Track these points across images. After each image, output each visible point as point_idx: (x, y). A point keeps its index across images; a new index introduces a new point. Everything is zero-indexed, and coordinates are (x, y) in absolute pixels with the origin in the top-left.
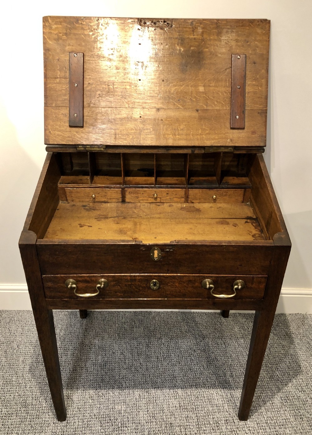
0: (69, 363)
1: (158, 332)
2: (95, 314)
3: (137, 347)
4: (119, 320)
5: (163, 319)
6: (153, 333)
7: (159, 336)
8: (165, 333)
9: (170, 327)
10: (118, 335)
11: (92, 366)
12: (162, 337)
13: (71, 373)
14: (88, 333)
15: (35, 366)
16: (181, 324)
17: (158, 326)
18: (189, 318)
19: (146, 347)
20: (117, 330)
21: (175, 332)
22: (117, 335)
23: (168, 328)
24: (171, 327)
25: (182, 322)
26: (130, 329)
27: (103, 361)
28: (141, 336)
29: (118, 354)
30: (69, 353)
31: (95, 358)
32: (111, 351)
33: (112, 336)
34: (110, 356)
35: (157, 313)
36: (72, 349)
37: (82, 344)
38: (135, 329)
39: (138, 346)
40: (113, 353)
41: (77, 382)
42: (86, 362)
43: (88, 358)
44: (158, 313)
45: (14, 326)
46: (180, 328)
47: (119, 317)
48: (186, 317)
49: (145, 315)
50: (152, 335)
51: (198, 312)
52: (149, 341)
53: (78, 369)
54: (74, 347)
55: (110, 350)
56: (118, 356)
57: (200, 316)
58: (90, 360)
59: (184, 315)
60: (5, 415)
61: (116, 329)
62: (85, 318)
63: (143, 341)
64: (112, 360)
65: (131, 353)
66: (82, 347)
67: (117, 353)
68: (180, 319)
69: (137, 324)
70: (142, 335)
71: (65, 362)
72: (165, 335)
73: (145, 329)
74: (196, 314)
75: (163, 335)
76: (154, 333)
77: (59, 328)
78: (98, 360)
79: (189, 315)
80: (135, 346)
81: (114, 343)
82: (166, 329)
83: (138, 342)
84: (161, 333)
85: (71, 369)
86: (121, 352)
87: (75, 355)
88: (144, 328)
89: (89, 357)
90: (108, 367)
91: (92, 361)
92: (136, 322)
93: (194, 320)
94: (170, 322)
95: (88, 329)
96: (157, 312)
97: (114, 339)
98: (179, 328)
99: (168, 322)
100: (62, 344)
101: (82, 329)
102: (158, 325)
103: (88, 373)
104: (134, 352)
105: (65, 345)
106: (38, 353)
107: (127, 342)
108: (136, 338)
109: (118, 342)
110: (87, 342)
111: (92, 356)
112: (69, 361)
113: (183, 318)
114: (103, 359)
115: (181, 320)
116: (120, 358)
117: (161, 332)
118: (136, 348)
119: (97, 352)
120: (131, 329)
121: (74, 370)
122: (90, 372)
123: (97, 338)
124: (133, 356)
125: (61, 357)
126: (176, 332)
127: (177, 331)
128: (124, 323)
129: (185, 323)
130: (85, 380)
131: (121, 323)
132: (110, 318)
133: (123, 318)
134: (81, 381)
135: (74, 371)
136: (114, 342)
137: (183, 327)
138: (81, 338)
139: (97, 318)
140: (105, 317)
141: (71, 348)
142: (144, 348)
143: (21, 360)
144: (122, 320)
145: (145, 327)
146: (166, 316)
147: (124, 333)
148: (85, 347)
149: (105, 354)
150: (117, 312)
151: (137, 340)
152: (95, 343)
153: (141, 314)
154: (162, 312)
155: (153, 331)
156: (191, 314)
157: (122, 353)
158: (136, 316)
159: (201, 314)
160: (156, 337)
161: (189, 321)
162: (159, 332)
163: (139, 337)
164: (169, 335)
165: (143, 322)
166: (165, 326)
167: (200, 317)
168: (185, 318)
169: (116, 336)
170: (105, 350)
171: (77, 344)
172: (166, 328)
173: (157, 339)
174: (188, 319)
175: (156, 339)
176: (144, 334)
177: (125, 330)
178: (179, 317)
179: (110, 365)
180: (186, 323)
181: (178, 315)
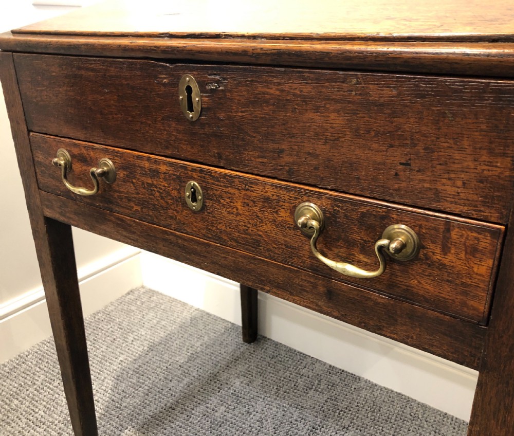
0: (173, 394)
1: (349, 415)
2: (267, 344)
3: (293, 421)
4: (297, 368)
5: (374, 399)
6: (339, 414)
7: (346, 423)
8: (361, 424)
9: (379, 418)
10: (277, 389)
11: (201, 415)
12: (350, 428)
13: (165, 410)
14: (235, 364)
15: (129, 375)
16: (405, 422)
17: (357, 406)
18: (428, 419)
19: (309, 431)
20: (283, 381)
21: (383, 431)
22: (275, 388)
23: (373, 417)
24: (380, 420)
25: (409, 420)
26: (303, 389)
27: (222, 416)
28: (314, 408)
29: (254, 417)
30: (186, 380)
31: (215, 406)
32: (247, 408)
33: (267, 385)
34: (240, 415)
35: (370, 385)
36: (194, 377)
37: (214, 377)
38: (311, 393)
39: (296, 421)
40: (248, 413)
41: (159, 428)
42: (198, 405)
43: (205, 401)
44: (373, 385)
45: (152, 315)
46: (398, 430)
47: (301, 363)
48: (425, 416)
49: (345, 378)
50: (334, 416)
51: (456, 419)
52: (321, 422)
53: (178, 409)
54: (200, 376)
55: (247, 406)
56: (252, 420)
57: (456, 427)
58: (205, 406)
59: (421, 411)
60: (35, 420)
61: (282, 379)
62: (249, 342)
63: (311, 418)
64: (237, 421)
65: (276, 427)
66: (211, 380)
67: (254, 415)
68: (409, 412)
69: (322, 387)
70: (317, 406)
71: (170, 389)
72: (359, 428)
73: (328, 400)
74: (449, 420)
75: (355, 426)
76: (341, 415)
77: (204, 340)
78: (216, 412)
79: (433, 415)
80: (290, 420)
81: (261, 398)
82: (367, 417)
83: (301, 416)
84: (353, 419)
85: (169, 405)
86: (261, 417)
87: (191, 386)
88: (328, 398)
89: (207, 400)
90: (223, 430)
91: (208, 408)
92: (324, 382)
93: (438, 428)
94: (385, 411)
95: (240, 359)
96: (373, 383)
97: (266, 392)
98: (396, 429)
99: (380, 408)
100: (188, 362)
101: (233, 355)
102: (359, 404)
103: (186, 422)
104: (283, 428)
105: (190, 367)
106: (147, 360)
107: (283, 406)
108: (302, 407)
109: (269, 399)
110: (224, 376)
111: (214, 400)
112: (177, 391)
113: (416, 415)
114: (226, 414)
115: (409, 416)
116: (252, 425)
117: (355, 418)
118: (291, 422)
119: (224, 398)
120: (305, 390)
121: (171, 408)
122: (191, 422)
123: (242, 379)
124: (275, 433)
125: (171, 381)
126: (383, 433)
127: (388, 431)
128: (302, 375)
129: (414, 424)
130: (174, 431)
131: (297, 373)
132: (285, 358)
133: (305, 367)
134: (165, 429)
135: (170, 410)
136: (263, 396)
137: (406, 430)
138: (220, 367)
139: (266, 350)
140: (279, 354)
141: (194, 374)
142: (305, 430)
143: (121, 359)
144: (301, 370)
145: (332, 396)
146: (383, 397)
147: (289, 390)
148: (215, 382)
149: (233, 407)
150: (301, 355)
151: (300, 411)
152: (234, 383)
153: (341, 374)
154: (380, 387)
155: (342, 411)
156: (440, 415)
157: (260, 421)
158: (330, 373)
159: (461, 425)
160: (339, 423)
161: (426, 426)
162: (352, 416)
163: (309, 409)
164: (366, 430)
165: (333, 388)
166: (370, 413)
167: (454, 428)
168: (420, 417)
169: (273, 388)
170: (238, 401)
171: (207, 372)
172: (369, 415)
173: (338, 427)
174: (426, 421)
175: (337, 425)
176: (322, 407)
177: (295, 385)
178: (409, 409)
179: (228, 428)
180: (416, 425)
181: (408, 405)
